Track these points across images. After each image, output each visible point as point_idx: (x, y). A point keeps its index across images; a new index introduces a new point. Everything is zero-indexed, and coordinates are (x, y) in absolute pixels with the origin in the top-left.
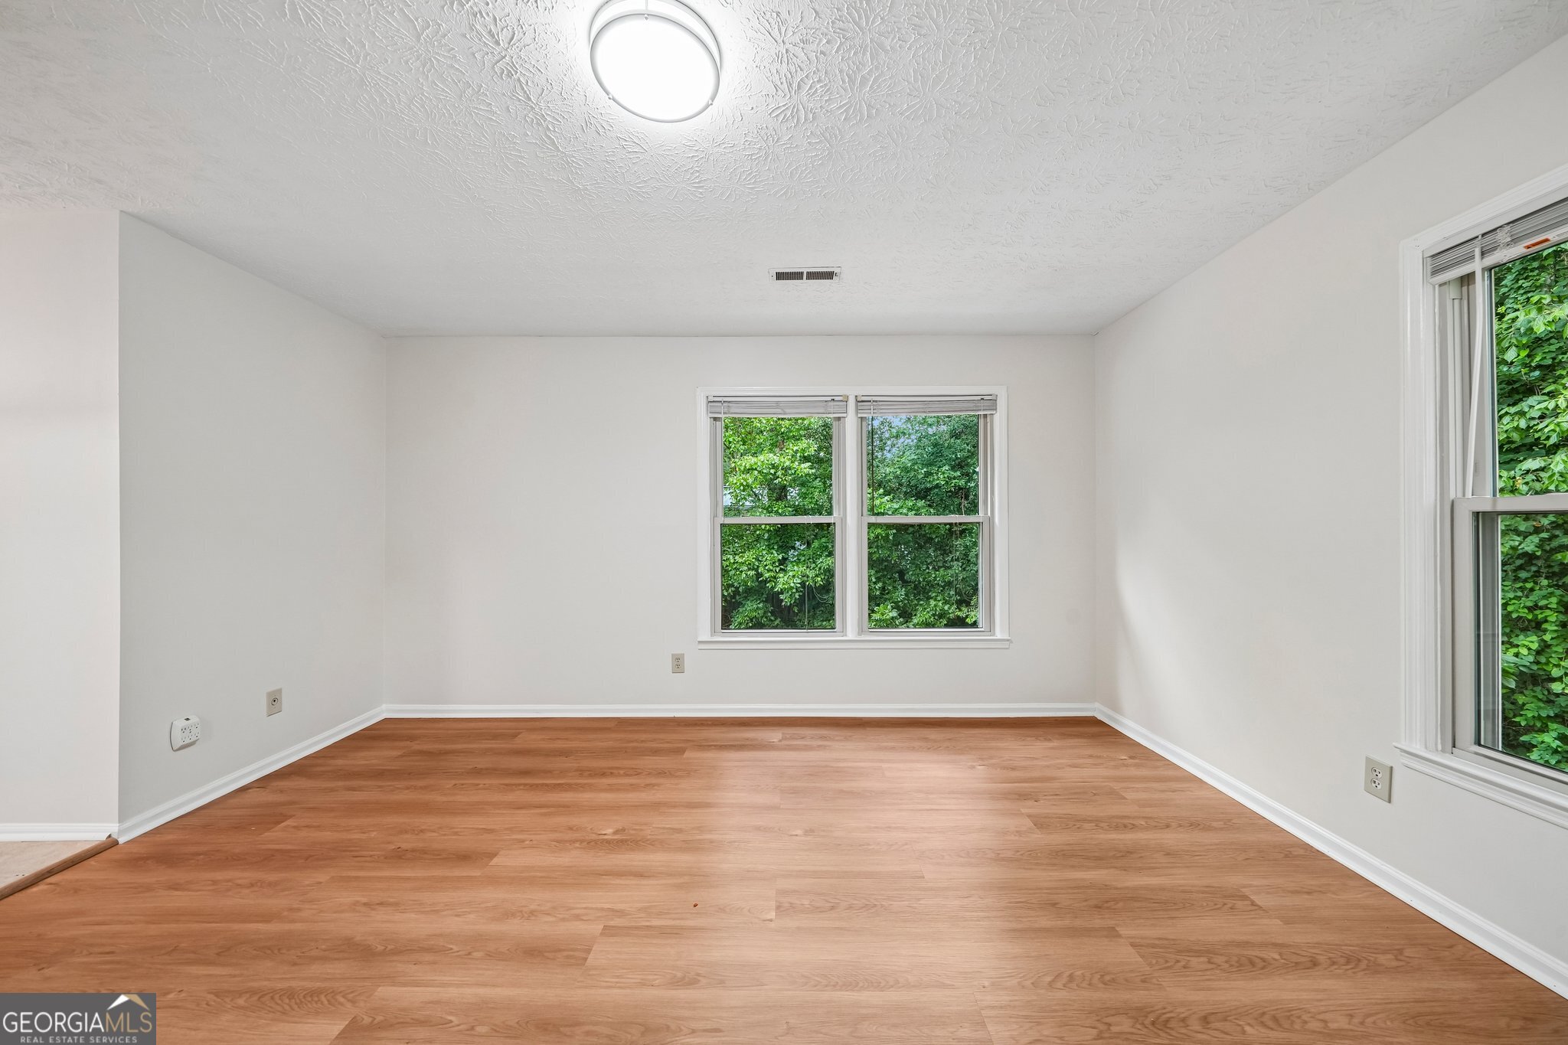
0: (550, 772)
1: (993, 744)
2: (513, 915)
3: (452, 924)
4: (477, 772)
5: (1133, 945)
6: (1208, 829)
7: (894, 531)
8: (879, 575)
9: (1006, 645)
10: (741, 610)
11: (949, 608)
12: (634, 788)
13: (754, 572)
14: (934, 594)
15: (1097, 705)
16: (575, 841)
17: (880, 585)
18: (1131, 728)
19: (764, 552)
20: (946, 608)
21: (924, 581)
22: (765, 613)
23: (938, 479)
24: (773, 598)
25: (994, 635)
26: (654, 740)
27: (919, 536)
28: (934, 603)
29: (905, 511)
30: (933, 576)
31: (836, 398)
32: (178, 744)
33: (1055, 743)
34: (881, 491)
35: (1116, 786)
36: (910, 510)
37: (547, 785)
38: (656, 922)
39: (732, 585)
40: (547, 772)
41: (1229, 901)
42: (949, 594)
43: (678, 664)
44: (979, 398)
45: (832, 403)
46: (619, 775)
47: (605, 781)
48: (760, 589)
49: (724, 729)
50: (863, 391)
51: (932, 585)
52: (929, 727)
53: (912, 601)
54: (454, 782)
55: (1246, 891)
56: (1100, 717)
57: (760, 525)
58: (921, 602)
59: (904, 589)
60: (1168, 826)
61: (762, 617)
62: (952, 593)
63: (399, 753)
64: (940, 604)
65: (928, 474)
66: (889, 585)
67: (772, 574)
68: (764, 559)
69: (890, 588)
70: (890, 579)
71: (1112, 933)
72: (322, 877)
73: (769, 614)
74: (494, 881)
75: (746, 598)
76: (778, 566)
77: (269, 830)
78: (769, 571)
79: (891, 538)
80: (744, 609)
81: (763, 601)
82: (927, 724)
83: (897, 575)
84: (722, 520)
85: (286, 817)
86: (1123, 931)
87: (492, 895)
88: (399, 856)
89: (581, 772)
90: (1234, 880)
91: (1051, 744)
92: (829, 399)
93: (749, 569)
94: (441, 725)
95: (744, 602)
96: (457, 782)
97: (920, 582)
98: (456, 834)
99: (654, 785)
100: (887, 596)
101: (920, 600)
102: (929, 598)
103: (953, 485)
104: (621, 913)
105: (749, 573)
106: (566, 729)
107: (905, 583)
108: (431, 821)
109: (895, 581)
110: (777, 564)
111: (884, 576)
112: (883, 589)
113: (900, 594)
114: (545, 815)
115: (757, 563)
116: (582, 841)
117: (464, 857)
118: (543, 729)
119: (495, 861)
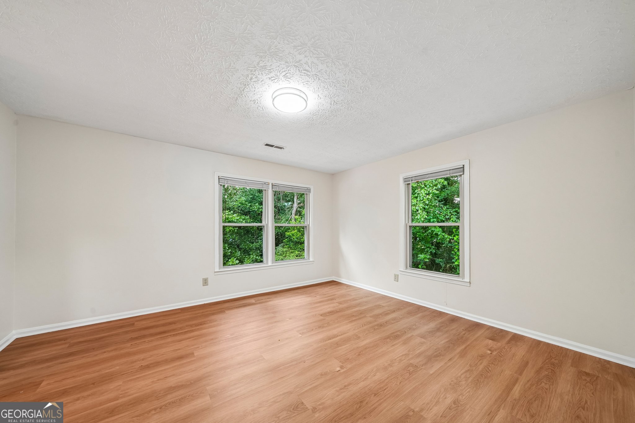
0: (176, 329)
1: (315, 291)
5: (370, 317)
6: (369, 297)
7: (237, 228)
8: (229, 246)
9: (313, 262)
11: (258, 258)
14: (251, 253)
15: (333, 277)
17: (230, 250)
18: (343, 281)
20: (257, 258)
21: (248, 248)
23: (254, 208)
26: (207, 311)
27: (247, 231)
28: (253, 256)
29: (241, 220)
30: (251, 245)
31: (266, 183)
33: (329, 287)
34: (232, 212)
35: (349, 293)
36: (243, 220)
41: (379, 307)
42: (257, 252)
43: (205, 282)
44: (307, 188)
45: (265, 185)
50: (274, 182)
51: (251, 249)
53: (243, 256)
55: (380, 304)
56: (334, 280)
58: (247, 256)
59: (239, 252)
60: (362, 298)
62: (258, 252)
64: (255, 256)
65: (251, 206)
66: (233, 250)
69: (233, 251)
70: (233, 248)
71: (365, 316)
79: (236, 231)
83: (236, 246)
86: (367, 316)
89: (191, 326)
90: (378, 303)
91: (329, 288)
92: (264, 183)
96: (132, 343)
97: (246, 248)
100: (233, 255)
101: (245, 256)
102: (250, 255)
103: (260, 211)
107: (240, 249)
109: (236, 249)
111: (231, 247)
112: (231, 252)
113: (238, 253)
118: (148, 318)
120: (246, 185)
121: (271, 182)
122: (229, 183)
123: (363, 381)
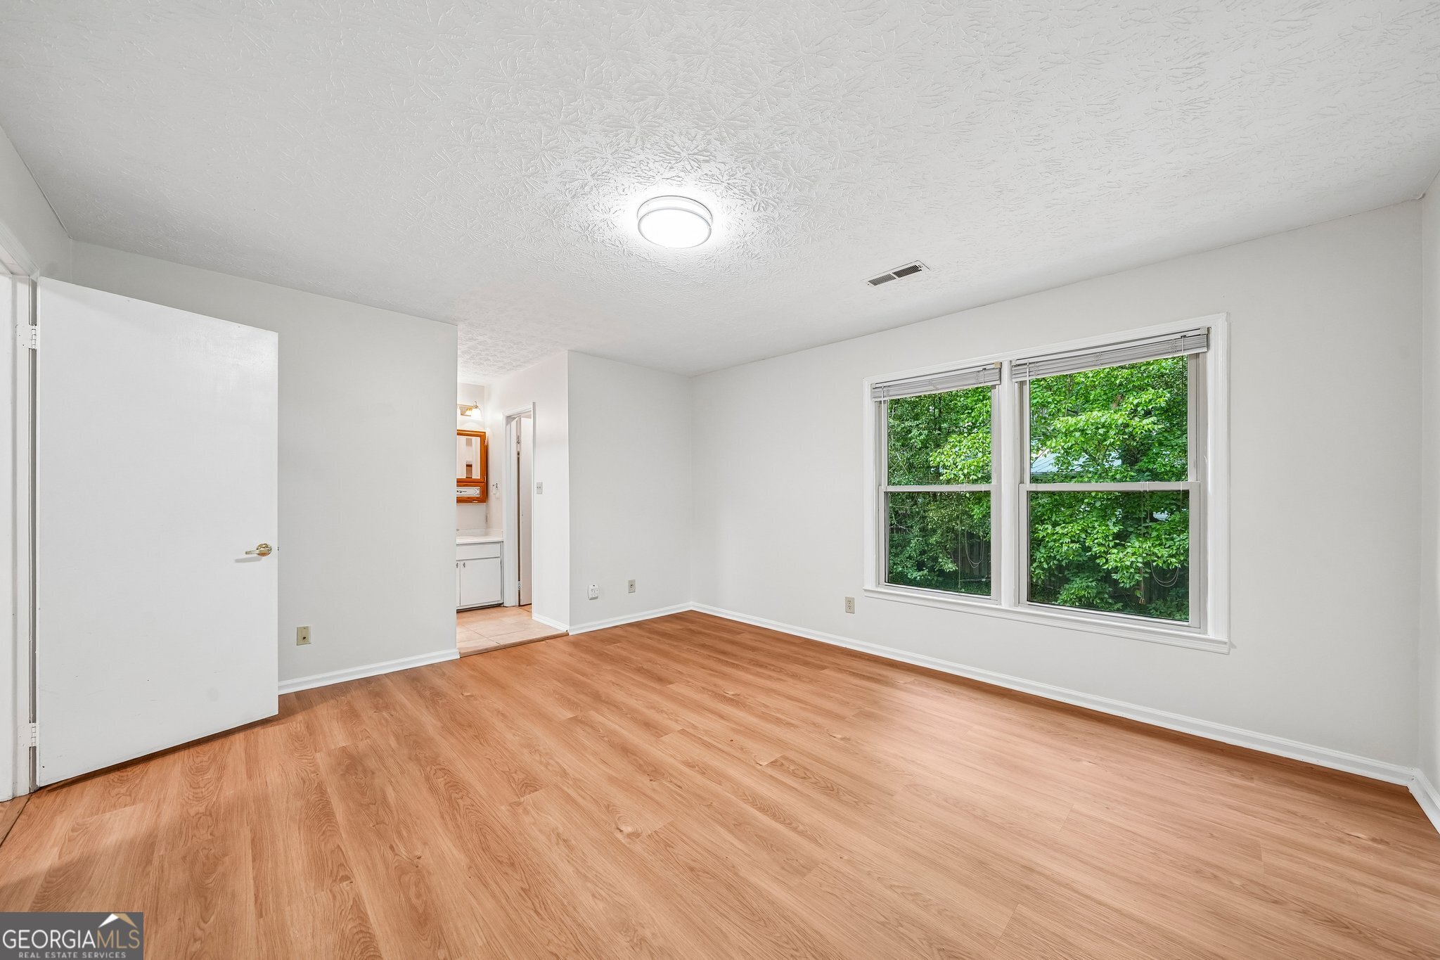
0: (736, 656)
2: (655, 709)
3: (632, 702)
4: (703, 646)
9: (1224, 649)
10: (1067, 586)
12: (770, 677)
13: (1078, 545)
16: (710, 691)
19: (1096, 524)
22: (1099, 593)
24: (1106, 578)
25: (1205, 632)
26: (813, 657)
31: (988, 367)
32: (591, 597)
37: (727, 662)
38: (705, 738)
39: (1055, 558)
40: (734, 656)
43: (850, 605)
44: (1179, 336)
45: (986, 372)
46: (770, 670)
47: (759, 669)
48: (1087, 565)
49: (872, 664)
50: (1020, 354)
52: (1085, 719)
54: (689, 647)
57: (1090, 492)
61: (1095, 598)
63: (680, 627)
67: (1103, 549)
68: (1095, 531)
72: (609, 668)
73: (1106, 596)
74: (661, 693)
75: (1076, 575)
76: (1111, 541)
77: (610, 645)
78: (1100, 545)
80: (1071, 586)
81: (1097, 580)
82: (1084, 715)
84: (885, 487)
85: (619, 641)
87: (655, 698)
88: (640, 670)
92: (981, 368)
93: (1073, 542)
94: (711, 619)
95: (1072, 579)
98: (667, 669)
99: (782, 680)
104: (694, 727)
105: (1071, 546)
106: (769, 637)
108: (663, 661)
110: (1111, 538)
114: (710, 674)
115: (1083, 536)
116: (713, 692)
117: (661, 680)
119: (670, 686)
120: (931, 388)
121: (1007, 357)
122: (891, 394)
123: (578, 872)
